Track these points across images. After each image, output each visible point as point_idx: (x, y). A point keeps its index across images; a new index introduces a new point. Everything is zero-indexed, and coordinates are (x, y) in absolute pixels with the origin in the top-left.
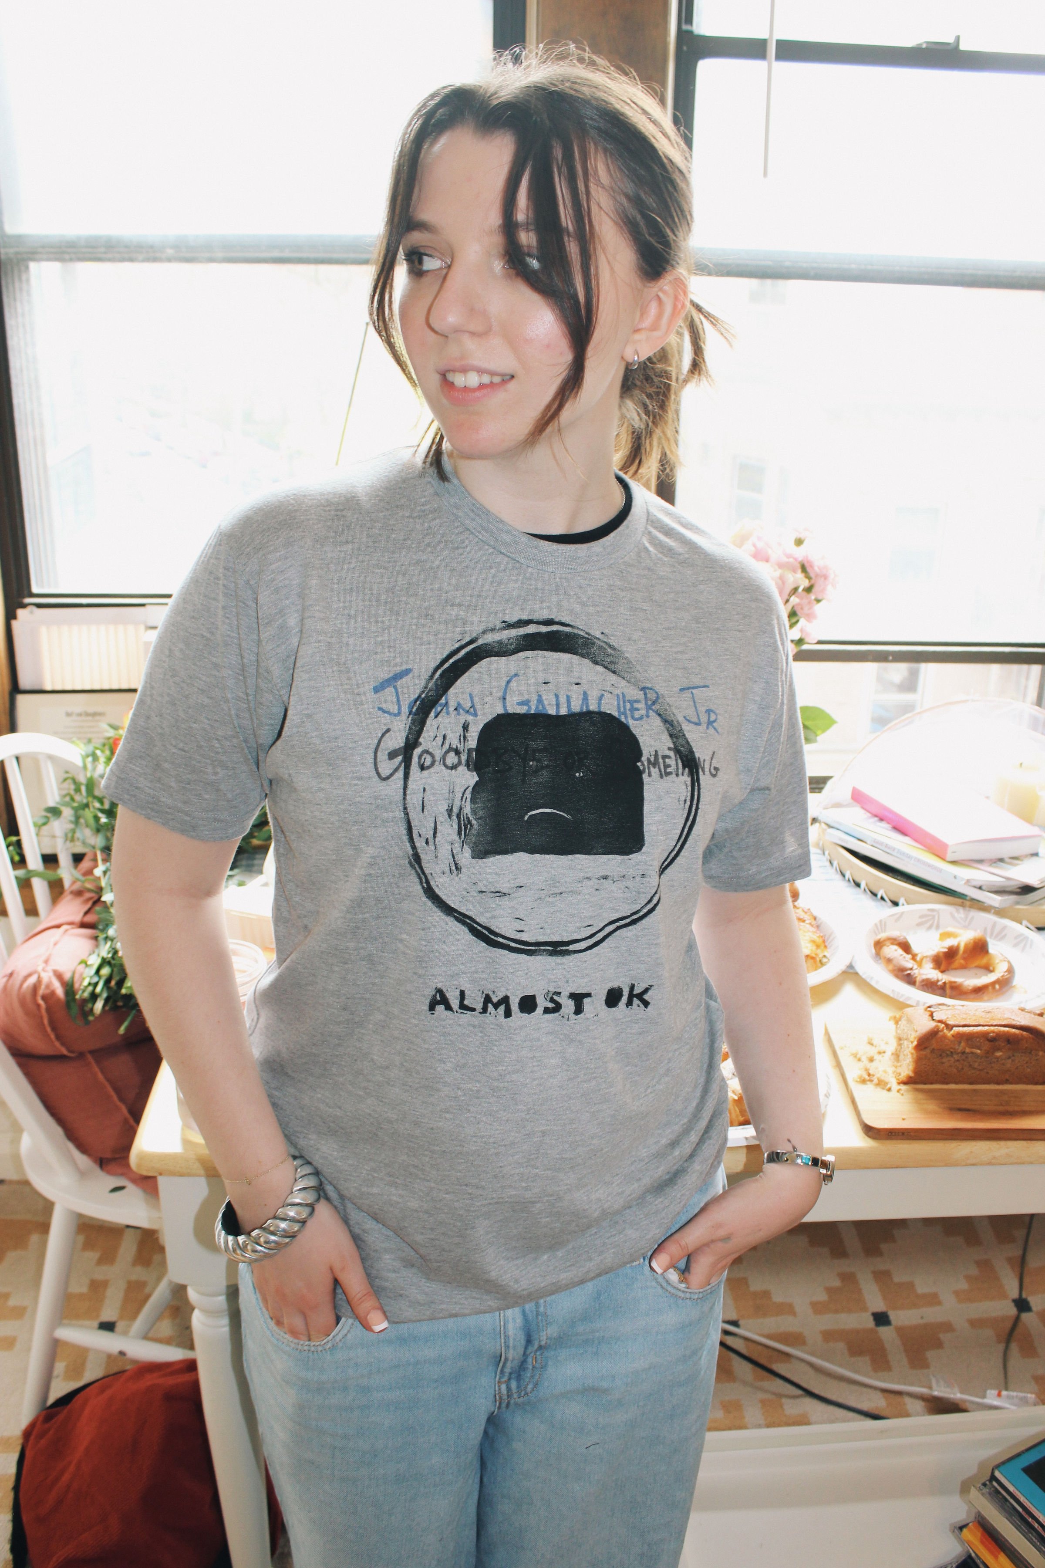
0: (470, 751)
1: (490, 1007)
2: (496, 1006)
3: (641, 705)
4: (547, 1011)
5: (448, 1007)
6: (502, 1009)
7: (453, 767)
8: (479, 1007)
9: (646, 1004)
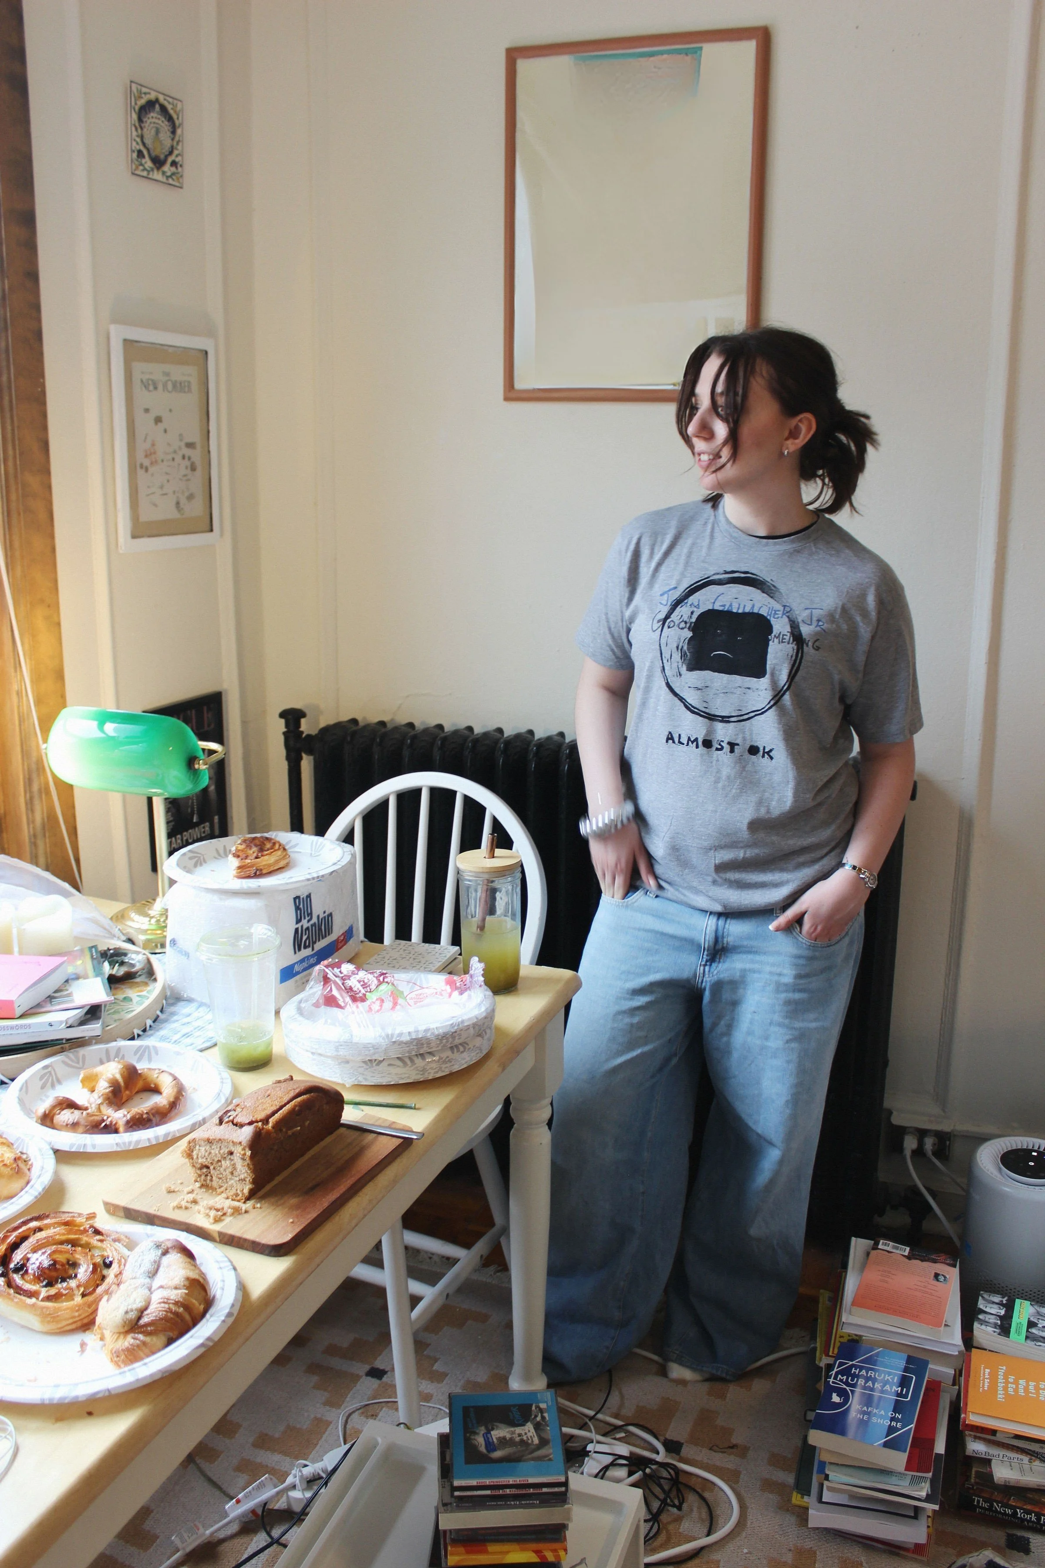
0: (691, 623)
1: (690, 742)
2: (692, 742)
3: (780, 613)
4: (717, 749)
5: (674, 742)
6: (695, 743)
7: (682, 629)
8: (685, 743)
9: (772, 758)
